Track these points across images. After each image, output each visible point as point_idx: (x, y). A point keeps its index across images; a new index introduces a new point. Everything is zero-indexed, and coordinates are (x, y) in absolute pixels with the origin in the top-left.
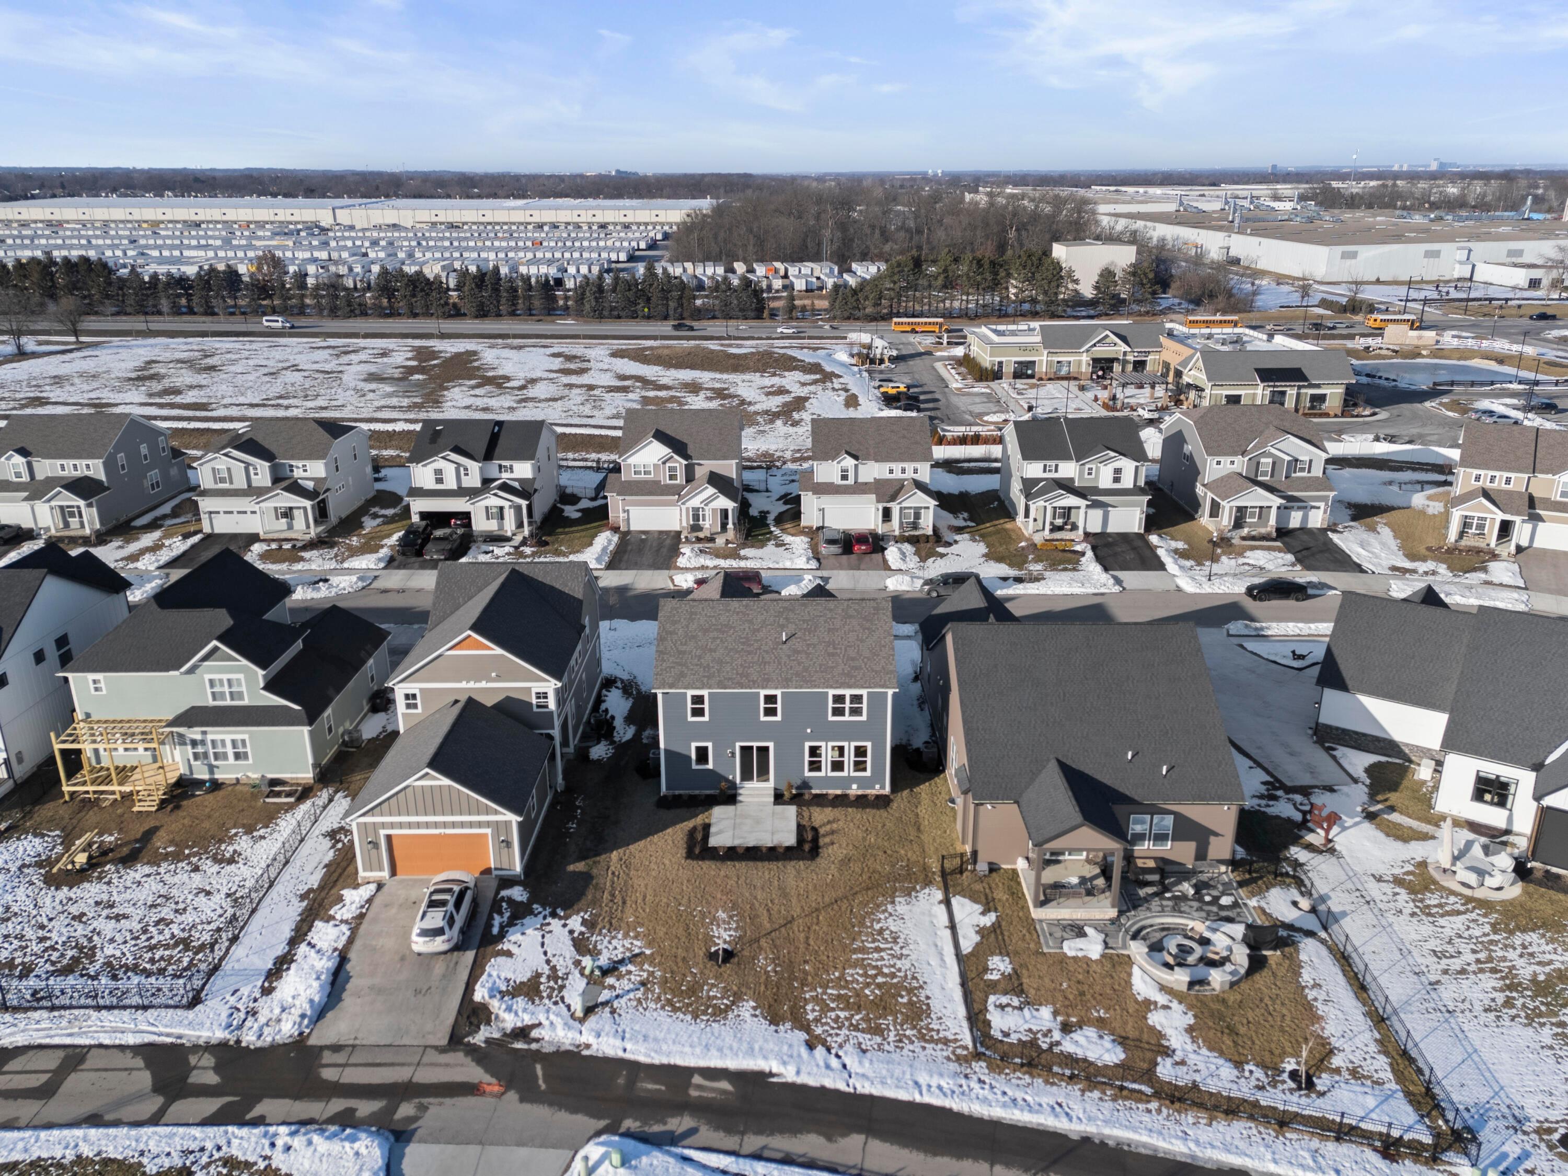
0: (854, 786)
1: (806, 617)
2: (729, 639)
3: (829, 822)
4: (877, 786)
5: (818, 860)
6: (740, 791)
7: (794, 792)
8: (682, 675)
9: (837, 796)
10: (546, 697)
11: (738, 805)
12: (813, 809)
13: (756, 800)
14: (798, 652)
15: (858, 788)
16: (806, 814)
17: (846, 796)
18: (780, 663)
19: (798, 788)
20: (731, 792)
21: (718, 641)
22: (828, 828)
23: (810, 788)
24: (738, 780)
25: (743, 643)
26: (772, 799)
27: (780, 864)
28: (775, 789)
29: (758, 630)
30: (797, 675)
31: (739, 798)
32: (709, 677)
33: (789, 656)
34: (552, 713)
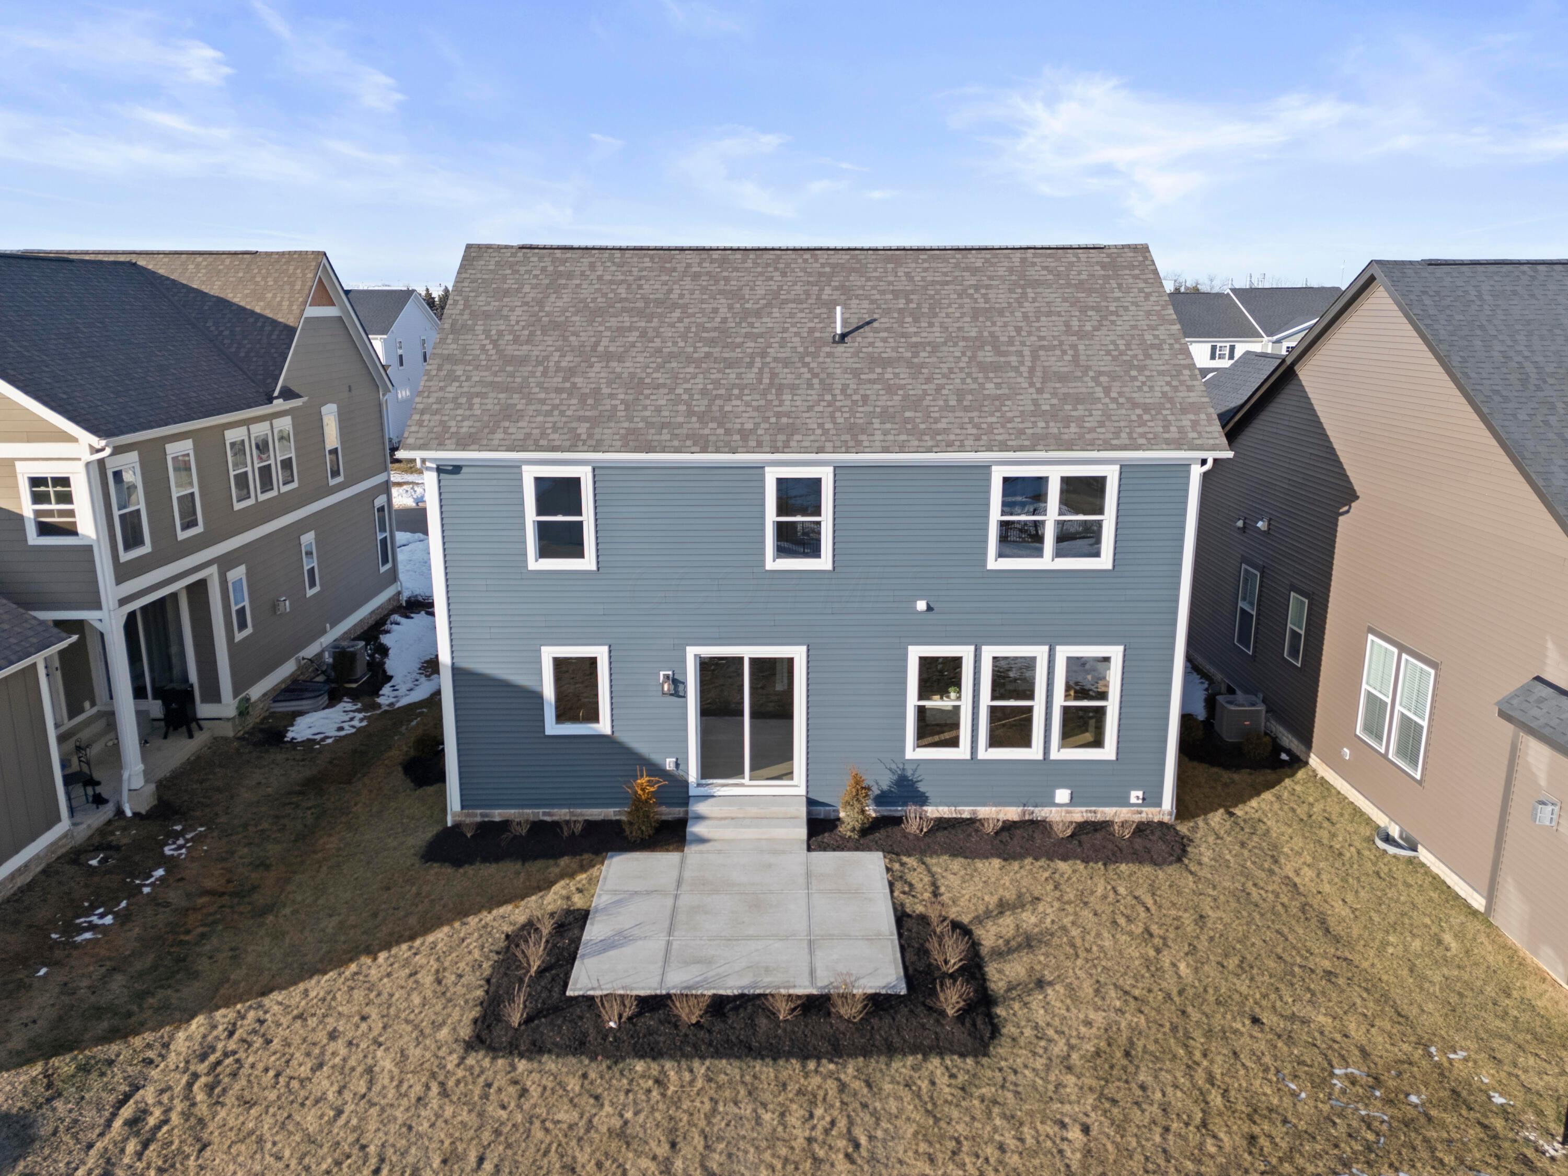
0: (1062, 795)
1: (902, 284)
2: (668, 332)
3: (1003, 907)
4: (1135, 796)
5: (1001, 1049)
6: (701, 808)
7: (872, 811)
8: (509, 413)
9: (1009, 827)
10: (66, 498)
11: (691, 850)
12: (938, 863)
13: (749, 833)
14: (886, 363)
15: (1073, 802)
16: (919, 878)
17: (1039, 826)
18: (827, 388)
19: (882, 799)
20: (669, 813)
21: (633, 337)
22: (1007, 925)
23: (922, 800)
24: (693, 773)
25: (712, 342)
26: (803, 832)
27: (850, 1070)
28: (811, 803)
29: (758, 314)
30: (886, 415)
31: (695, 829)
32: (595, 422)
33: (856, 373)
34: (88, 550)
